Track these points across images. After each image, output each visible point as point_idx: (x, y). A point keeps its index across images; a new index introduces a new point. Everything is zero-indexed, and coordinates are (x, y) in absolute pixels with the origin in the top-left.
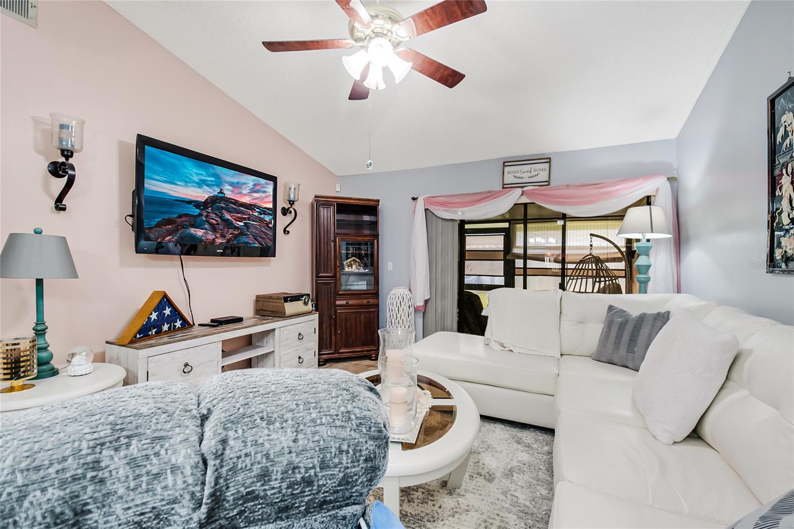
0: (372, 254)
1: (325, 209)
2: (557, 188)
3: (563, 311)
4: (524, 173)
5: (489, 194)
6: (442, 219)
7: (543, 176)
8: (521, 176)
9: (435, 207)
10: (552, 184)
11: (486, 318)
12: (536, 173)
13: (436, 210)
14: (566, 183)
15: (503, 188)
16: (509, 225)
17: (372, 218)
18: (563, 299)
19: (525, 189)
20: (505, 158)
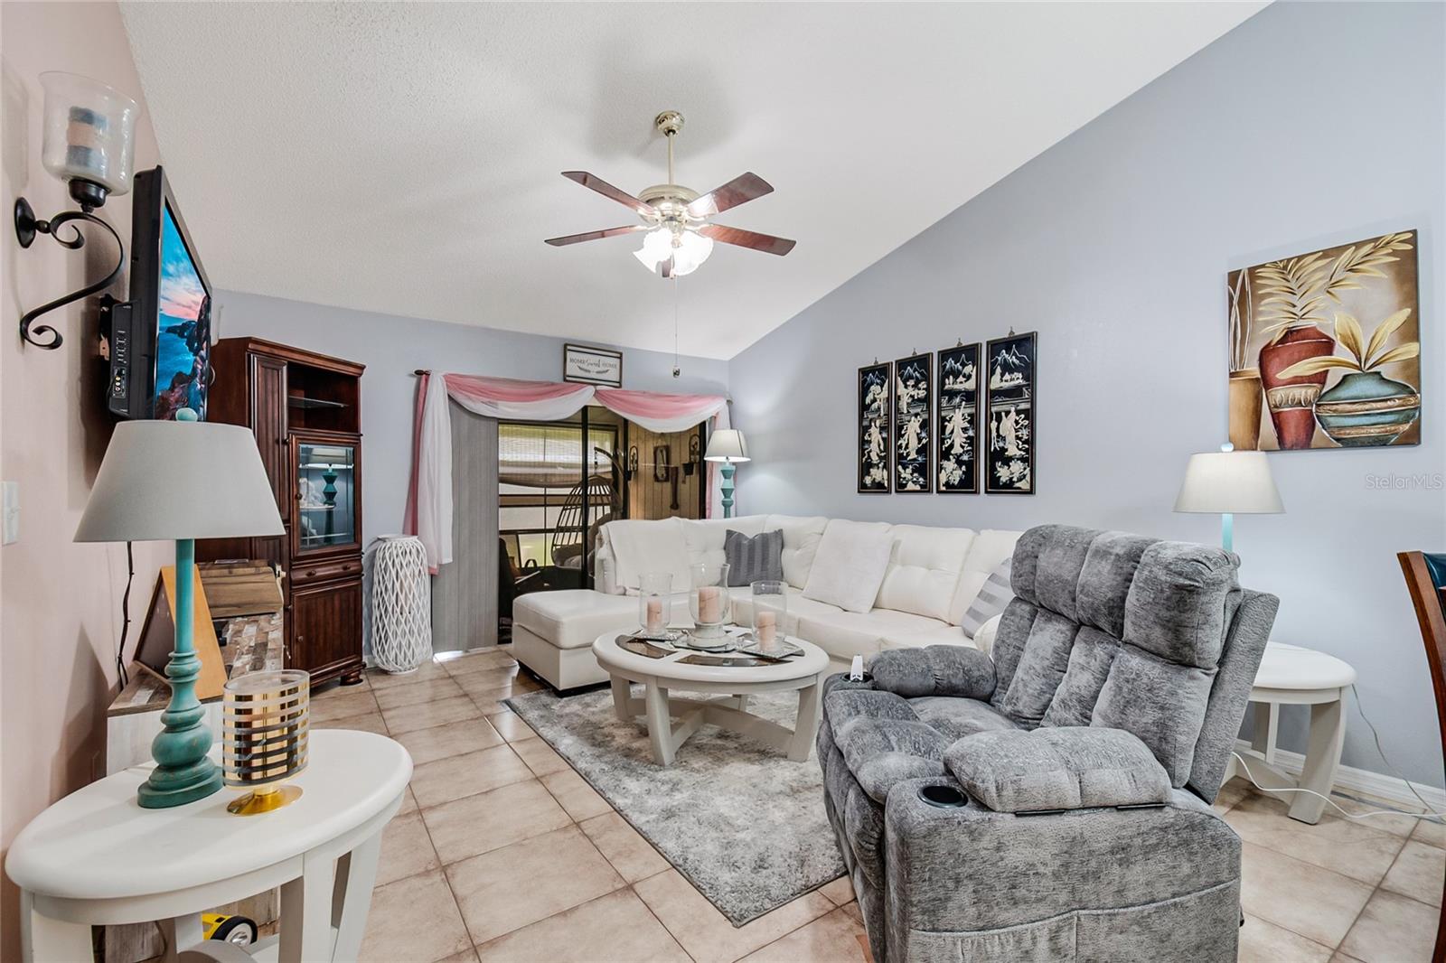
1: (270, 372)
4: (590, 365)
6: (473, 414)
7: (613, 375)
8: (588, 368)
9: (466, 396)
10: (624, 386)
12: (606, 369)
13: (466, 400)
15: (565, 380)
19: (599, 388)
20: (566, 339)
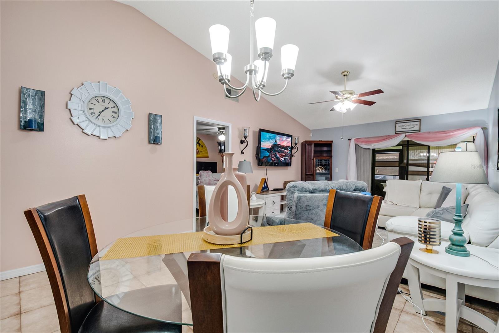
0: (329, 165)
1: (309, 146)
2: (424, 133)
3: (422, 189)
4: (407, 126)
5: (388, 137)
6: (364, 148)
7: (417, 128)
8: (405, 128)
9: (361, 143)
10: (422, 131)
11: (385, 193)
12: (413, 126)
13: (360, 144)
14: (428, 131)
15: (396, 133)
16: (402, 147)
17: (329, 149)
18: (422, 184)
19: (407, 134)
20: (396, 120)
